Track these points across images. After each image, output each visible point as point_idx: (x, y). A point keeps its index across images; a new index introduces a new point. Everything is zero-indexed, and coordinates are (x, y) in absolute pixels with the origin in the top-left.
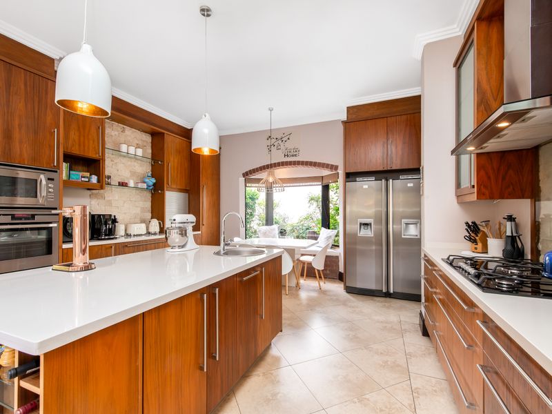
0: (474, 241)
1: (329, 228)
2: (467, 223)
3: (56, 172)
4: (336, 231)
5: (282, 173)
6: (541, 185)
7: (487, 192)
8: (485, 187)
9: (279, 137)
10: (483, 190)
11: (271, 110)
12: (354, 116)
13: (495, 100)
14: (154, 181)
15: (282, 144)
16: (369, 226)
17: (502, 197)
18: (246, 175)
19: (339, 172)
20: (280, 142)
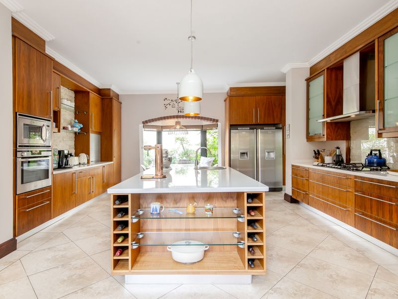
0: (318, 158)
1: (206, 157)
2: (314, 151)
3: (50, 121)
4: (214, 158)
5: (171, 122)
6: (351, 135)
7: (330, 138)
8: (330, 136)
9: (174, 99)
10: (329, 137)
12: (235, 93)
13: (334, 101)
14: (82, 126)
15: (176, 104)
16: (246, 154)
17: (336, 139)
18: (144, 123)
19: (218, 123)
20: (175, 102)
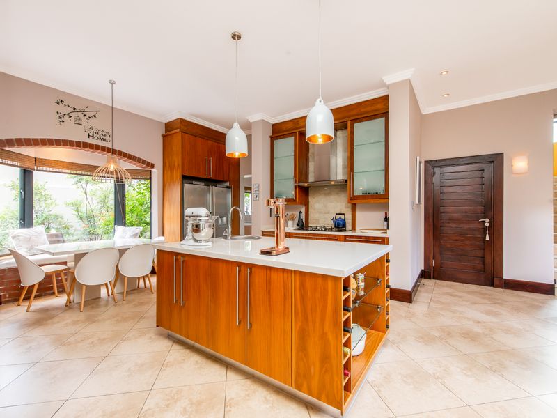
9: (79, 108)
11: (113, 83)
15: (84, 120)
19: (153, 170)
20: (81, 115)
